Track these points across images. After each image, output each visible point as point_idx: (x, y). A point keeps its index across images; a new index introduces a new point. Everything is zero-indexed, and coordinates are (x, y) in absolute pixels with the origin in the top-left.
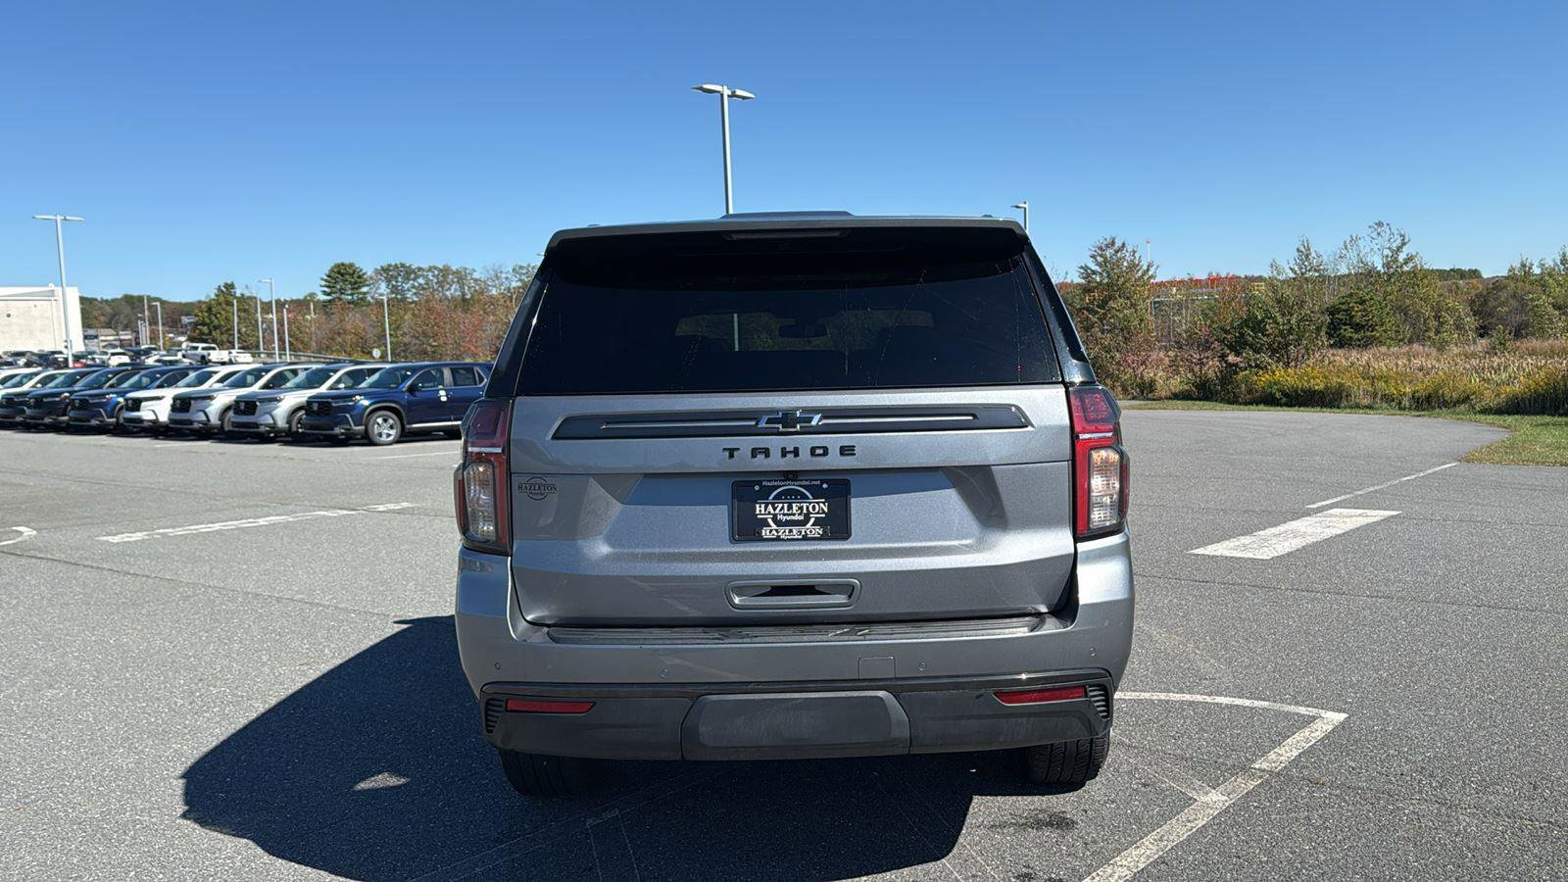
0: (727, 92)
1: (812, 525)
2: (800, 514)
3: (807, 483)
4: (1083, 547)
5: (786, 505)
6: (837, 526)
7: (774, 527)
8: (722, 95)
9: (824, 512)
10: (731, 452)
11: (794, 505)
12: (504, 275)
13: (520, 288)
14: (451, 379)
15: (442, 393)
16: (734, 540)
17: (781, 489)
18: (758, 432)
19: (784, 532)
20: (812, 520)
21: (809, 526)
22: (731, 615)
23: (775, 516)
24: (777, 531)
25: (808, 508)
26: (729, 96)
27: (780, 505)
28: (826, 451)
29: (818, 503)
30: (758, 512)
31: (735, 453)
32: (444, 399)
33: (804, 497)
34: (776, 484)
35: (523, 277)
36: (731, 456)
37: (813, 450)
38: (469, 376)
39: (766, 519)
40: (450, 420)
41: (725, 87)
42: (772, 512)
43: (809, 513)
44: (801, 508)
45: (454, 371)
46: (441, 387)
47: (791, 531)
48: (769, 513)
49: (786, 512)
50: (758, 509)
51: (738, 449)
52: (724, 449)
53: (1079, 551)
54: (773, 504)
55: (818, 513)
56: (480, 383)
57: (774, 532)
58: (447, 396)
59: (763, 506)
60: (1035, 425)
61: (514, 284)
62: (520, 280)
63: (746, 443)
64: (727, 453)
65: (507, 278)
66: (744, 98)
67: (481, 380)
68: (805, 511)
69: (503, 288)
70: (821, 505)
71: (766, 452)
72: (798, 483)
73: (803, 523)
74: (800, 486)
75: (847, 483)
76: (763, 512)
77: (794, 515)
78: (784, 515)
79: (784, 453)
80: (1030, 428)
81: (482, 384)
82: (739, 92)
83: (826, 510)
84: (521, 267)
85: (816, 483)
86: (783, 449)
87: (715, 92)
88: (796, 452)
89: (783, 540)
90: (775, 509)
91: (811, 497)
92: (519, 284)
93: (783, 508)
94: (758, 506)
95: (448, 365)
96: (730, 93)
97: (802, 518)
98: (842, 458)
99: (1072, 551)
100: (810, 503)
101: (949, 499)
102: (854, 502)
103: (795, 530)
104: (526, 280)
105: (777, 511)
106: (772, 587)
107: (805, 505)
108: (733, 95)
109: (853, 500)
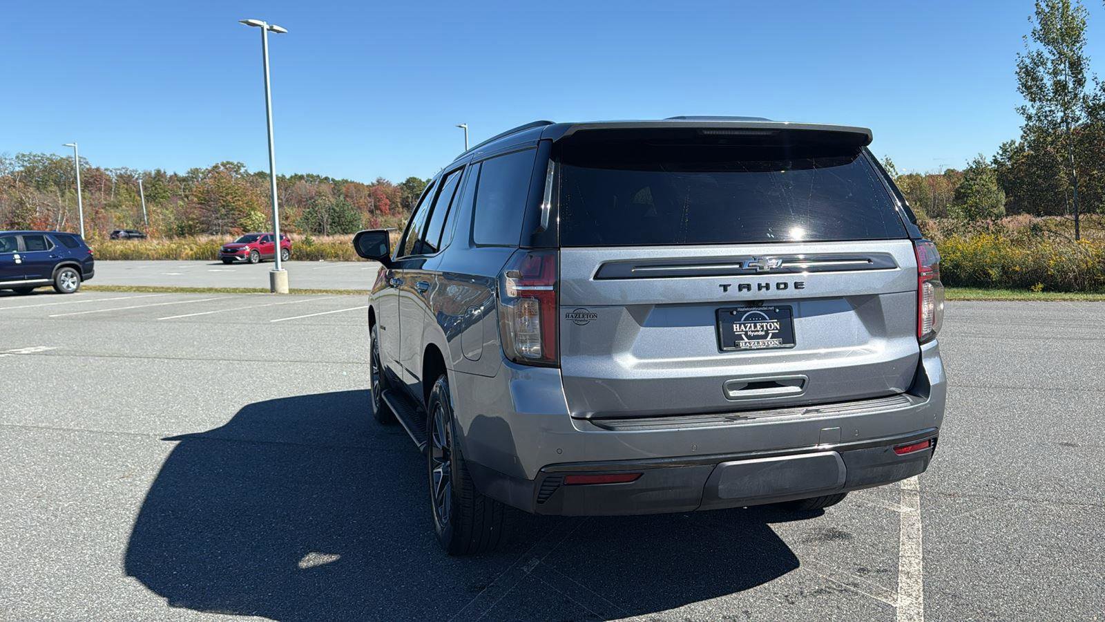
0: (266, 27)
1: (771, 338)
2: (762, 331)
3: (765, 309)
4: (924, 347)
5: (752, 325)
6: (787, 337)
7: (746, 340)
8: (263, 29)
9: (777, 329)
10: (725, 287)
11: (758, 324)
12: (8, 162)
13: (22, 172)
14: (24, 246)
15: (17, 256)
16: (721, 350)
17: (747, 314)
18: (743, 272)
19: (754, 344)
20: (770, 335)
21: (768, 339)
22: (728, 404)
23: (746, 332)
24: (749, 343)
25: (766, 326)
26: (268, 29)
27: (749, 325)
28: (786, 285)
29: (773, 322)
30: (735, 330)
31: (728, 288)
32: (18, 261)
33: (764, 319)
34: (746, 309)
35: (25, 163)
36: (725, 290)
37: (778, 285)
38: (41, 242)
39: (741, 335)
40: (24, 279)
41: (265, 23)
42: (744, 330)
43: (768, 330)
44: (762, 327)
45: (27, 238)
46: (15, 251)
47: (758, 343)
48: (742, 331)
49: (753, 329)
50: (735, 328)
51: (730, 285)
52: (720, 286)
53: (923, 350)
54: (744, 324)
55: (773, 330)
56: (50, 248)
57: (747, 344)
58: (21, 259)
59: (738, 325)
60: (901, 266)
61: (17, 169)
62: (23, 166)
63: (734, 281)
64: (722, 288)
65: (11, 164)
66: (278, 32)
67: (50, 246)
68: (765, 329)
69: (7, 171)
70: (775, 324)
71: (748, 287)
72: (761, 309)
73: (765, 337)
74: (761, 311)
75: (790, 309)
76: (738, 330)
77: (758, 331)
78: (752, 331)
79: (760, 287)
80: (898, 269)
81: (50, 250)
82: (276, 27)
83: (778, 327)
84: (23, 155)
85: (771, 308)
86: (759, 285)
87: (260, 26)
88: (767, 287)
89: (754, 349)
90: (746, 327)
91: (768, 318)
92: (22, 169)
93: (751, 327)
94: (734, 325)
95: (21, 233)
96: (268, 28)
97: (763, 333)
98: (797, 290)
99: (919, 351)
100: (768, 323)
101: (850, 318)
102: (796, 321)
103: (761, 341)
104: (28, 165)
105: (747, 329)
106: (749, 383)
107: (764, 324)
108: (271, 29)
109: (795, 320)
